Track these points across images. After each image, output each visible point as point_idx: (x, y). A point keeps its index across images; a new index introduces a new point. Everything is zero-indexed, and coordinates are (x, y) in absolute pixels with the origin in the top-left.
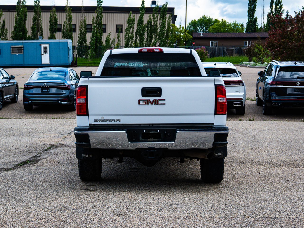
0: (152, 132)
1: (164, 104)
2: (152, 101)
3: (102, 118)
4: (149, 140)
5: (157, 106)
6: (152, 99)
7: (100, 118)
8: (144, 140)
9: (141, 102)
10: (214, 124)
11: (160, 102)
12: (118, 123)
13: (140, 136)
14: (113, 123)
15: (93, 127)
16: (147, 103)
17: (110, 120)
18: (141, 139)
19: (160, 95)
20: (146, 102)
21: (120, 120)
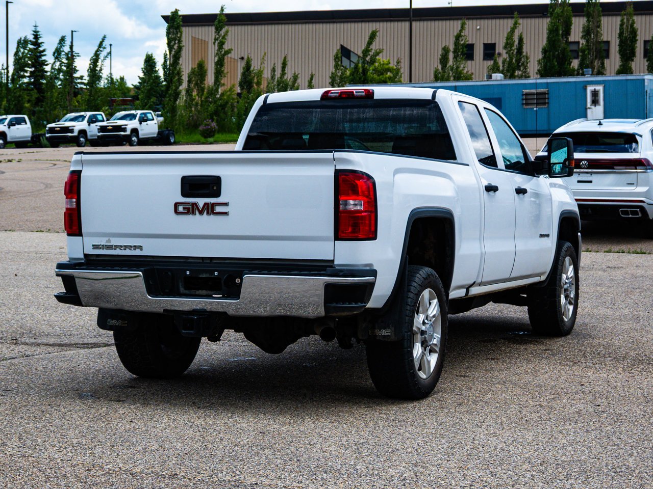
0: (204, 276)
1: (226, 214)
2: (201, 205)
3: (107, 242)
4: (197, 292)
5: (212, 216)
6: (201, 202)
7: (103, 241)
8: (187, 292)
9: (181, 209)
10: (333, 261)
11: (218, 209)
12: (137, 252)
13: (180, 284)
14: (128, 252)
15: (91, 262)
16: (191, 210)
17: (122, 246)
18: (182, 290)
19: (217, 194)
20: (189, 209)
21: (140, 248)
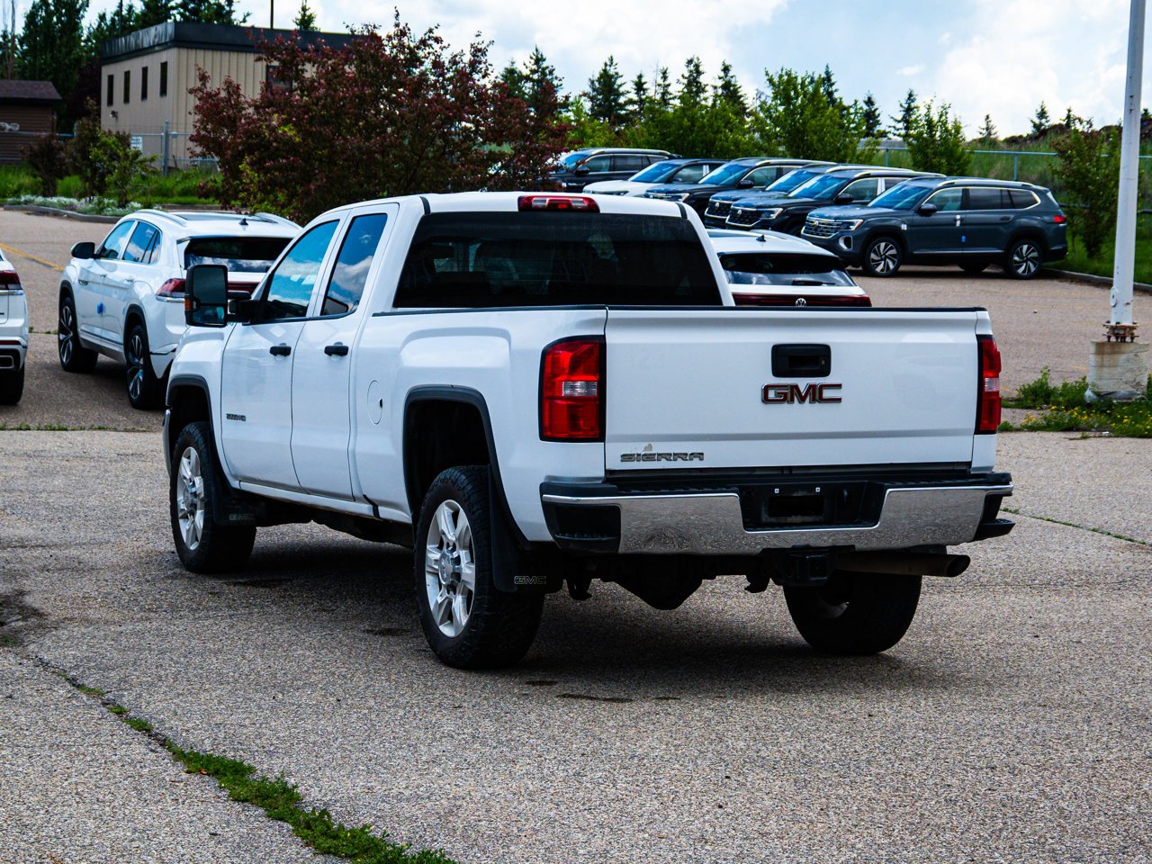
0: (800, 494)
1: (839, 400)
2: (803, 388)
3: (646, 449)
4: (790, 520)
5: (817, 405)
6: (803, 383)
7: (639, 448)
8: (773, 520)
9: (771, 394)
10: (969, 464)
11: (827, 394)
12: (696, 464)
13: (763, 509)
14: (680, 464)
15: (619, 481)
16: (789, 395)
17: (670, 454)
18: (765, 518)
19: (825, 371)
20: (785, 394)
21: (700, 456)
